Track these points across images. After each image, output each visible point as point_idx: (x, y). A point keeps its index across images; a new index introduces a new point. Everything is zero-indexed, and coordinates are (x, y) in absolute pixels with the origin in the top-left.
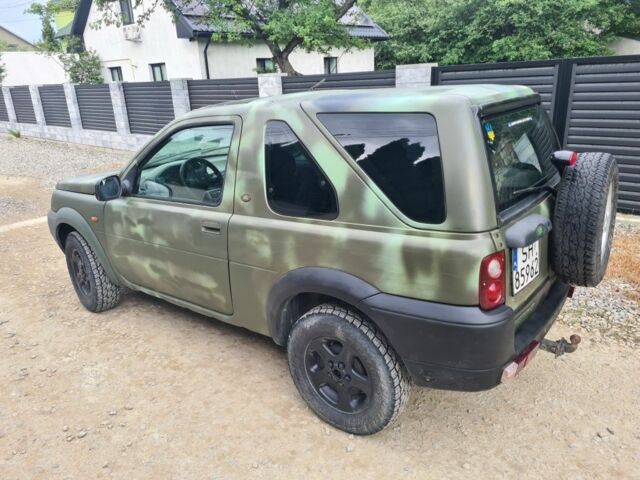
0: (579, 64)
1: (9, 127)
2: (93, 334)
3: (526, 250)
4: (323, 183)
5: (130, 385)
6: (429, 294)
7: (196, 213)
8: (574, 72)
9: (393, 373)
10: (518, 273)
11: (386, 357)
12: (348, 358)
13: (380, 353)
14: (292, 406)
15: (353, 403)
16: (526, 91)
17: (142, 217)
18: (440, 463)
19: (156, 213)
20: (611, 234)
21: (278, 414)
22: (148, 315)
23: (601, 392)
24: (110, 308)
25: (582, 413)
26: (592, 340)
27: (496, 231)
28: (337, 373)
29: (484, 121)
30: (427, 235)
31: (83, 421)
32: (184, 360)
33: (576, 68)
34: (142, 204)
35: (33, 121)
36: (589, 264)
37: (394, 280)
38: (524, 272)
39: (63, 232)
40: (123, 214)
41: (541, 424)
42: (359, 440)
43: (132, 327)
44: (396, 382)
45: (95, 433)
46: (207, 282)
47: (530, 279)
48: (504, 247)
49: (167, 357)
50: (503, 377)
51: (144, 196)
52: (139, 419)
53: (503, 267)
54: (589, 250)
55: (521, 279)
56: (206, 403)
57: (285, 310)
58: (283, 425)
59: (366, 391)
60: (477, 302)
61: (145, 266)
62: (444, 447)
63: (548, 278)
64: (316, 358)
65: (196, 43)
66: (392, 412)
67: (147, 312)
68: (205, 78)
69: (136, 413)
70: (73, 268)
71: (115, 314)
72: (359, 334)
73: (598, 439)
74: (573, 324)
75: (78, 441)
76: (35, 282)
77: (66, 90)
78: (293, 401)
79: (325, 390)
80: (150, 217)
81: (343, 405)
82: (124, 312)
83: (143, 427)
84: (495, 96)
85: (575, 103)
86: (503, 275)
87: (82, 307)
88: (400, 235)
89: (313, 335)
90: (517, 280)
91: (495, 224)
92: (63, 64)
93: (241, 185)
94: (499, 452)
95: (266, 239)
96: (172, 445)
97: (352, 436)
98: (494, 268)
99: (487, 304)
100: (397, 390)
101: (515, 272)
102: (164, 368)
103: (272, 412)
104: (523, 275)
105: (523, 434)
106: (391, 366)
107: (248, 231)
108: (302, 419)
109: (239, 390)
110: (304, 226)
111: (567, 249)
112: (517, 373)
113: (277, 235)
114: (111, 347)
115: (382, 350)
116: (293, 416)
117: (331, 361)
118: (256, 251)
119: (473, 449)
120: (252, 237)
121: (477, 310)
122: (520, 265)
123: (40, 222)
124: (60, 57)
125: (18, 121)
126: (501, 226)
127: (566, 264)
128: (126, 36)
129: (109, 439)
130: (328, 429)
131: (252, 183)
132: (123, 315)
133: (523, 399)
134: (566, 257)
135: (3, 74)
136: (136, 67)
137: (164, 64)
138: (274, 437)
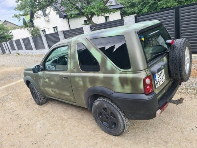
0: (181, 8)
1: (16, 52)
2: (39, 112)
3: (159, 73)
4: (95, 60)
5: (49, 126)
6: (129, 91)
7: (61, 73)
8: (180, 11)
9: (123, 116)
10: (157, 81)
11: (120, 112)
12: (109, 113)
13: (118, 111)
14: (96, 128)
15: (113, 126)
16: (156, 22)
17: (47, 76)
18: (141, 142)
19: (51, 75)
20: (190, 64)
21: (92, 131)
22: (55, 104)
23: (194, 115)
24: (44, 104)
25: (187, 122)
26: (191, 98)
27: (148, 69)
28: (107, 117)
29: (140, 35)
30: (126, 73)
31: (36, 139)
32: (65, 117)
33: (181, 9)
34: (47, 72)
35: (22, 49)
36: (182, 75)
37: (118, 88)
38: (159, 81)
39: (28, 83)
40: (42, 76)
41: (174, 127)
42: (116, 137)
43: (50, 108)
44: (124, 119)
45: (40, 142)
46: (67, 94)
47: (162, 83)
48: (150, 74)
49: (60, 117)
50: (156, 115)
51: (47, 70)
52: (52, 137)
53: (151, 80)
54: (181, 70)
55: (159, 83)
56: (71, 130)
57: (90, 100)
58: (93, 135)
59: (116, 122)
60: (144, 92)
61: (50, 90)
62: (142, 137)
63: (170, 81)
64: (100, 114)
65: (65, 19)
66: (124, 128)
67: (54, 103)
68: (69, 29)
69: (51, 135)
70: (32, 93)
71: (45, 105)
72: (111, 105)
73: (192, 130)
74: (185, 93)
75: (35, 145)
76: (23, 98)
77: (30, 39)
78: (97, 127)
79: (105, 123)
80: (49, 76)
81: (110, 127)
82: (48, 104)
83: (53, 139)
84: (144, 26)
85: (182, 20)
86: (151, 83)
87: (36, 104)
88: (118, 74)
89: (98, 107)
90: (157, 83)
91: (147, 67)
92: (28, 31)
93: (72, 64)
94: (160, 137)
95: (81, 79)
96: (61, 144)
97: (114, 136)
98: (148, 81)
99: (147, 93)
100: (125, 121)
101: (156, 81)
102: (59, 120)
103: (90, 131)
104: (159, 82)
105: (168, 131)
106: (122, 114)
107: (76, 78)
108: (99, 132)
109: (81, 125)
110: (91, 74)
111: (174, 71)
112: (161, 113)
113: (84, 78)
114: (44, 115)
115: (118, 110)
116: (97, 132)
117: (105, 114)
118: (78, 83)
119: (152, 137)
120: (77, 79)
121: (144, 95)
122: (157, 79)
123: (22, 80)
124: (27, 29)
125: (18, 50)
126: (148, 67)
127: (175, 76)
128: (45, 20)
129: (43, 143)
130: (107, 135)
131: (75, 63)
132: (47, 105)
133: (168, 119)
134: (174, 74)
135: (13, 36)
136: (49, 29)
137: (57, 27)
138: (91, 139)
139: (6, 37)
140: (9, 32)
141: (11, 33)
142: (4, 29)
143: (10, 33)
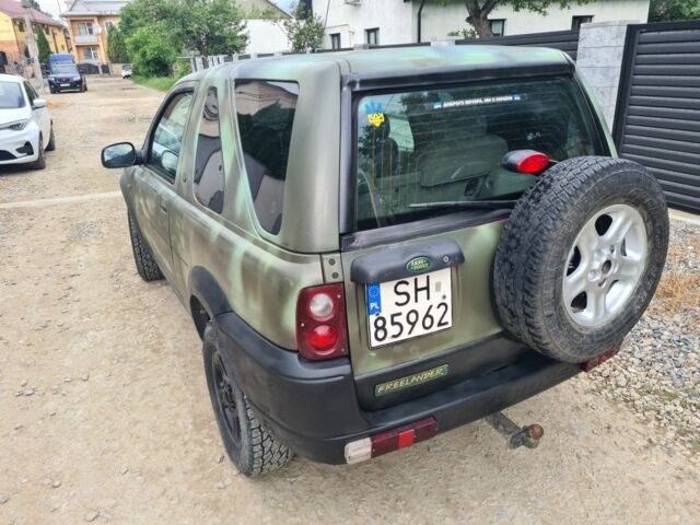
2: (124, 301)
3: (406, 287)
5: (106, 357)
6: (257, 325)
7: (161, 190)
10: (382, 319)
28: (227, 396)
31: (42, 381)
32: (169, 345)
34: (147, 174)
37: (237, 298)
38: (402, 319)
43: (160, 300)
44: (254, 424)
45: (40, 395)
47: (419, 331)
48: (343, 278)
49: (159, 337)
52: (80, 393)
53: (340, 307)
54: (528, 304)
55: (392, 330)
56: (146, 393)
58: (187, 437)
60: (295, 347)
62: (320, 518)
65: (410, 4)
69: (85, 385)
75: (21, 398)
86: (339, 318)
88: (248, 242)
90: (381, 328)
91: (335, 246)
92: (286, 31)
95: (183, 228)
96: (82, 426)
98: (321, 305)
99: (309, 352)
101: (373, 318)
102: (146, 348)
103: (190, 420)
104: (395, 323)
107: (177, 217)
111: (505, 299)
114: (127, 316)
120: (177, 224)
121: (294, 357)
122: (388, 308)
124: (285, 24)
126: (344, 249)
131: (189, 164)
134: (506, 310)
135: (247, 42)
136: (353, 33)
137: (378, 29)
138: (168, 448)
139: (225, 38)
140: (240, 25)
141: (244, 27)
142: (227, 13)
143: (241, 30)
